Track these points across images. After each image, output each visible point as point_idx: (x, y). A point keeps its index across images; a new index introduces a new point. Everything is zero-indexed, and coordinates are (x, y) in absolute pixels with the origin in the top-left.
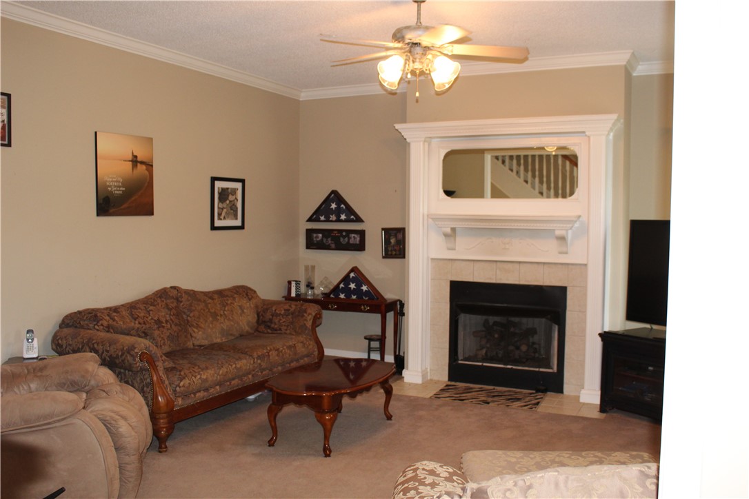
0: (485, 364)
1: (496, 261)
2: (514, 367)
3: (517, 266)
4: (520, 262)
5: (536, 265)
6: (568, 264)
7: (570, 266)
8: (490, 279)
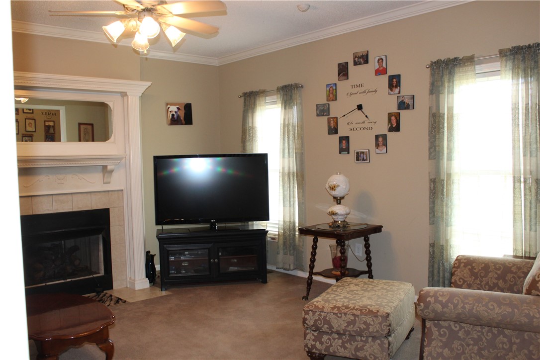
0: (48, 284)
1: (52, 195)
2: (73, 280)
3: (70, 197)
4: (72, 194)
5: (85, 194)
6: (108, 191)
7: (110, 193)
8: (48, 210)
